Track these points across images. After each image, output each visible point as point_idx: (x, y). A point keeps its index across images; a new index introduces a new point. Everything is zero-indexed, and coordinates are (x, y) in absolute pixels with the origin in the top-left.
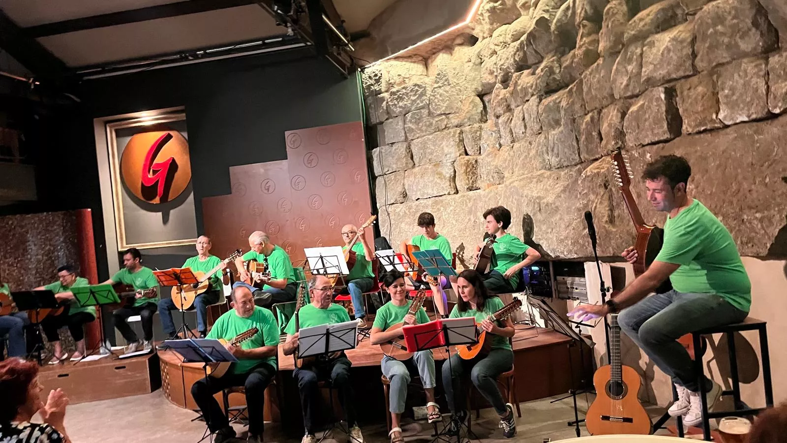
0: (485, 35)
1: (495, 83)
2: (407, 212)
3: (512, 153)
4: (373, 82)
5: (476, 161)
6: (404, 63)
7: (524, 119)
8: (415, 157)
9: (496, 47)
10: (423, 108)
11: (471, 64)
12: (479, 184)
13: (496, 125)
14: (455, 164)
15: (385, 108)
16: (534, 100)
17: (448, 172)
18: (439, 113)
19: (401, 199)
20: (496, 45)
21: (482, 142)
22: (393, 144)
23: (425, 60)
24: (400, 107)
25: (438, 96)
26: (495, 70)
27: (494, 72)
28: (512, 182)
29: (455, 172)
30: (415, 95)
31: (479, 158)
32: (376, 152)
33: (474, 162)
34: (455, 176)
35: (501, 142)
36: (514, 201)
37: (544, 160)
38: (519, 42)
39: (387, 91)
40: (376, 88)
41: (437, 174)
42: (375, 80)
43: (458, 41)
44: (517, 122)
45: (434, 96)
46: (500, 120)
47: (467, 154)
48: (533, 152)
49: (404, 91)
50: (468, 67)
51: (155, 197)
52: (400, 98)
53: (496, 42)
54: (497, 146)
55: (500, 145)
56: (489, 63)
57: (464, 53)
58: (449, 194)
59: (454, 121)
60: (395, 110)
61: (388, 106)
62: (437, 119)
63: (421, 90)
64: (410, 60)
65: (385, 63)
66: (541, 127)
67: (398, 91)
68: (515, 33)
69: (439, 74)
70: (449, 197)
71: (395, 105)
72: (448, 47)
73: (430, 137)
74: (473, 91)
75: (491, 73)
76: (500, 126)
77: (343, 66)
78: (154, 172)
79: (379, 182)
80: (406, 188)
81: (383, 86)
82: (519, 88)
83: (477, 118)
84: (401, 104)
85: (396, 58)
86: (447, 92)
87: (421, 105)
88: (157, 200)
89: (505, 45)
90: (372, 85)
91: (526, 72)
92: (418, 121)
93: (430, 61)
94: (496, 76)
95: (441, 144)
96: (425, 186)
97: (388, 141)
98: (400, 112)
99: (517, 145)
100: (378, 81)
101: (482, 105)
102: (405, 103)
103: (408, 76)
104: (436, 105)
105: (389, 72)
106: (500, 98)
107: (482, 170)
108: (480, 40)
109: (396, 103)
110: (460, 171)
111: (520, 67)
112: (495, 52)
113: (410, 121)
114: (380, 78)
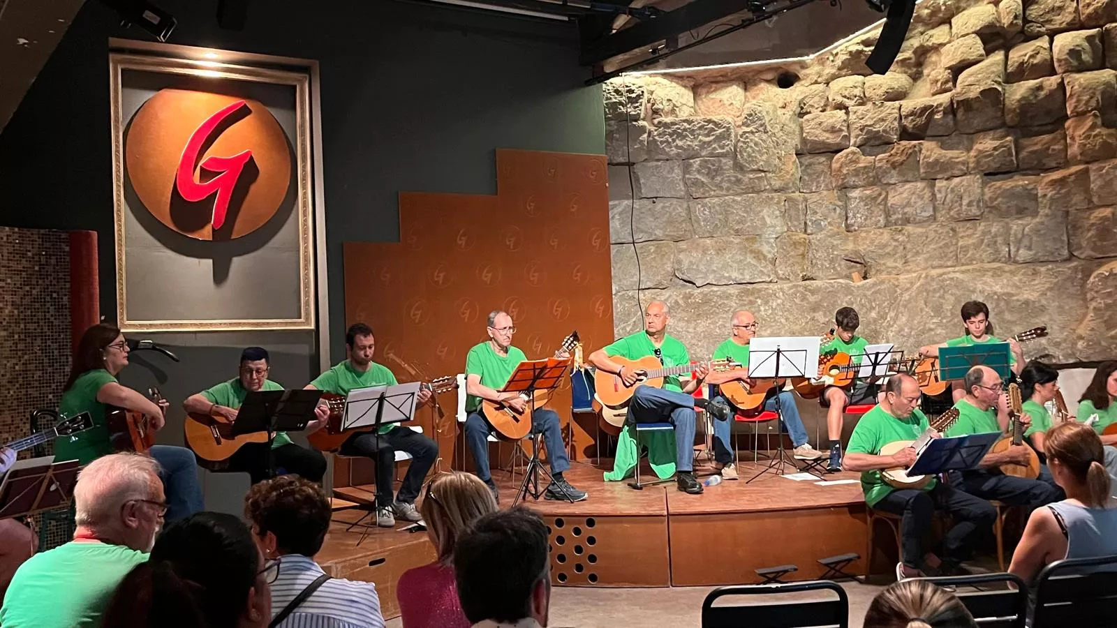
1: (841, 145)
4: (623, 99)
5: (809, 242)
9: (846, 100)
10: (724, 155)
12: (812, 272)
13: (840, 198)
14: (779, 242)
15: (645, 143)
17: (770, 251)
18: (755, 167)
20: (845, 97)
21: (815, 217)
22: (657, 198)
24: (678, 147)
25: (752, 145)
29: (778, 252)
30: (708, 135)
34: (776, 258)
35: (851, 222)
39: (644, 119)
40: (629, 110)
41: (751, 252)
42: (629, 98)
43: (766, 77)
45: (744, 142)
47: (791, 230)
52: (680, 136)
53: (846, 94)
55: (847, 226)
56: (826, 117)
57: (775, 94)
58: (771, 282)
59: (775, 182)
60: (667, 150)
61: (650, 142)
62: (751, 176)
63: (721, 130)
65: (648, 77)
67: (673, 123)
70: (773, 286)
73: (738, 198)
74: (794, 148)
75: (834, 131)
76: (856, 200)
78: (207, 174)
84: (680, 143)
85: (665, 75)
86: (764, 141)
87: (720, 151)
89: (862, 100)
90: (621, 103)
92: (714, 172)
94: (847, 137)
95: (760, 212)
96: (726, 267)
97: (646, 193)
98: (678, 154)
100: (633, 101)
101: (800, 169)
102: (689, 143)
104: (749, 156)
105: (651, 92)
109: (670, 140)
110: (791, 252)
112: (842, 107)
113: (699, 172)
114: (639, 97)
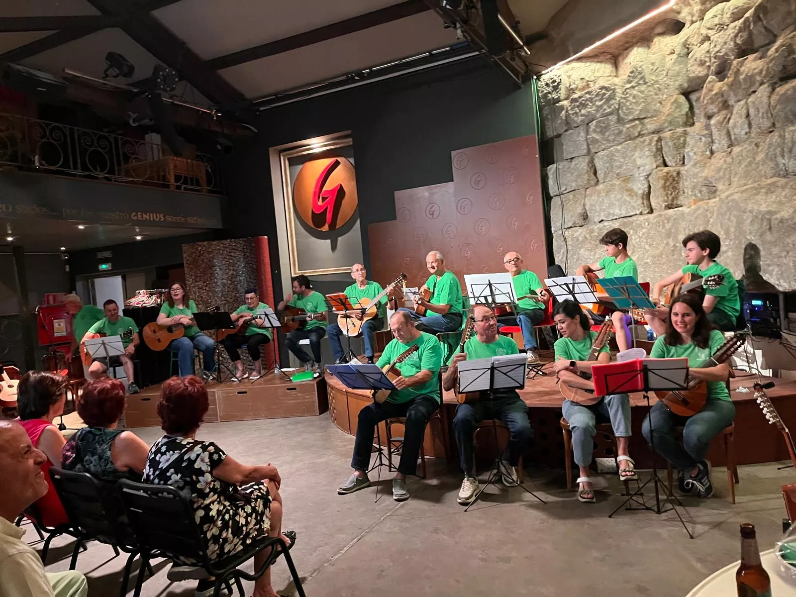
0: (694, 19)
1: (707, 76)
2: (587, 236)
3: (729, 160)
4: (550, 89)
5: (678, 173)
6: (588, 64)
7: (748, 116)
8: (599, 172)
9: (710, 31)
10: (611, 114)
11: (674, 56)
12: (681, 200)
13: (708, 127)
14: (650, 179)
15: (564, 118)
16: (763, 91)
17: (640, 187)
18: (631, 118)
19: (581, 222)
20: (709, 29)
21: (687, 149)
22: (572, 159)
23: (614, 57)
24: (583, 115)
25: (631, 98)
26: (707, 59)
27: (706, 62)
28: (731, 195)
29: (650, 187)
30: (601, 100)
31: (683, 170)
32: (552, 169)
33: (675, 174)
34: (649, 193)
35: (714, 147)
36: (732, 218)
37: (777, 165)
38: (742, 20)
39: (566, 99)
40: (553, 96)
41: (627, 190)
42: (553, 87)
43: (659, 30)
44: (737, 120)
45: (625, 98)
46: (713, 122)
47: (666, 165)
48: (761, 156)
49: (588, 96)
50: (670, 60)
51: (324, 225)
52: (584, 106)
53: (709, 25)
54: (708, 153)
55: (712, 152)
56: (699, 52)
57: (666, 44)
58: (641, 214)
59: (650, 126)
60: (576, 119)
61: (567, 116)
62: (628, 126)
63: (609, 93)
64: (596, 60)
65: (566, 66)
66: (774, 124)
67: (580, 97)
68: (735, 10)
69: (632, 72)
70: (642, 218)
71: (576, 113)
72: (644, 38)
73: (619, 147)
74: (677, 89)
75: (702, 63)
76: (713, 128)
77: (517, 73)
78: (324, 199)
79: (555, 203)
80: (587, 208)
81: (563, 93)
82: (742, 77)
83: (681, 121)
84: (583, 112)
85: (579, 59)
86: (642, 92)
87: (609, 110)
88: (326, 228)
89: (722, 27)
90: (549, 93)
91: (751, 57)
92: (603, 130)
93: (620, 58)
94: (709, 67)
95: (633, 155)
96: (611, 205)
97: (566, 155)
98: (582, 121)
99: (736, 150)
100: (556, 88)
101: (688, 106)
102: (589, 110)
103: (593, 78)
104: (628, 109)
105: (569, 77)
106: (714, 93)
107: (686, 184)
108: (687, 25)
109: (578, 111)
110: (657, 185)
111: (743, 52)
112: (708, 38)
113: (594, 131)
114: (559, 84)
